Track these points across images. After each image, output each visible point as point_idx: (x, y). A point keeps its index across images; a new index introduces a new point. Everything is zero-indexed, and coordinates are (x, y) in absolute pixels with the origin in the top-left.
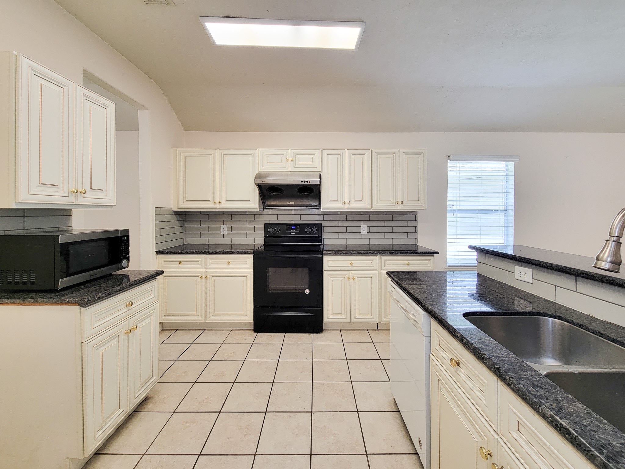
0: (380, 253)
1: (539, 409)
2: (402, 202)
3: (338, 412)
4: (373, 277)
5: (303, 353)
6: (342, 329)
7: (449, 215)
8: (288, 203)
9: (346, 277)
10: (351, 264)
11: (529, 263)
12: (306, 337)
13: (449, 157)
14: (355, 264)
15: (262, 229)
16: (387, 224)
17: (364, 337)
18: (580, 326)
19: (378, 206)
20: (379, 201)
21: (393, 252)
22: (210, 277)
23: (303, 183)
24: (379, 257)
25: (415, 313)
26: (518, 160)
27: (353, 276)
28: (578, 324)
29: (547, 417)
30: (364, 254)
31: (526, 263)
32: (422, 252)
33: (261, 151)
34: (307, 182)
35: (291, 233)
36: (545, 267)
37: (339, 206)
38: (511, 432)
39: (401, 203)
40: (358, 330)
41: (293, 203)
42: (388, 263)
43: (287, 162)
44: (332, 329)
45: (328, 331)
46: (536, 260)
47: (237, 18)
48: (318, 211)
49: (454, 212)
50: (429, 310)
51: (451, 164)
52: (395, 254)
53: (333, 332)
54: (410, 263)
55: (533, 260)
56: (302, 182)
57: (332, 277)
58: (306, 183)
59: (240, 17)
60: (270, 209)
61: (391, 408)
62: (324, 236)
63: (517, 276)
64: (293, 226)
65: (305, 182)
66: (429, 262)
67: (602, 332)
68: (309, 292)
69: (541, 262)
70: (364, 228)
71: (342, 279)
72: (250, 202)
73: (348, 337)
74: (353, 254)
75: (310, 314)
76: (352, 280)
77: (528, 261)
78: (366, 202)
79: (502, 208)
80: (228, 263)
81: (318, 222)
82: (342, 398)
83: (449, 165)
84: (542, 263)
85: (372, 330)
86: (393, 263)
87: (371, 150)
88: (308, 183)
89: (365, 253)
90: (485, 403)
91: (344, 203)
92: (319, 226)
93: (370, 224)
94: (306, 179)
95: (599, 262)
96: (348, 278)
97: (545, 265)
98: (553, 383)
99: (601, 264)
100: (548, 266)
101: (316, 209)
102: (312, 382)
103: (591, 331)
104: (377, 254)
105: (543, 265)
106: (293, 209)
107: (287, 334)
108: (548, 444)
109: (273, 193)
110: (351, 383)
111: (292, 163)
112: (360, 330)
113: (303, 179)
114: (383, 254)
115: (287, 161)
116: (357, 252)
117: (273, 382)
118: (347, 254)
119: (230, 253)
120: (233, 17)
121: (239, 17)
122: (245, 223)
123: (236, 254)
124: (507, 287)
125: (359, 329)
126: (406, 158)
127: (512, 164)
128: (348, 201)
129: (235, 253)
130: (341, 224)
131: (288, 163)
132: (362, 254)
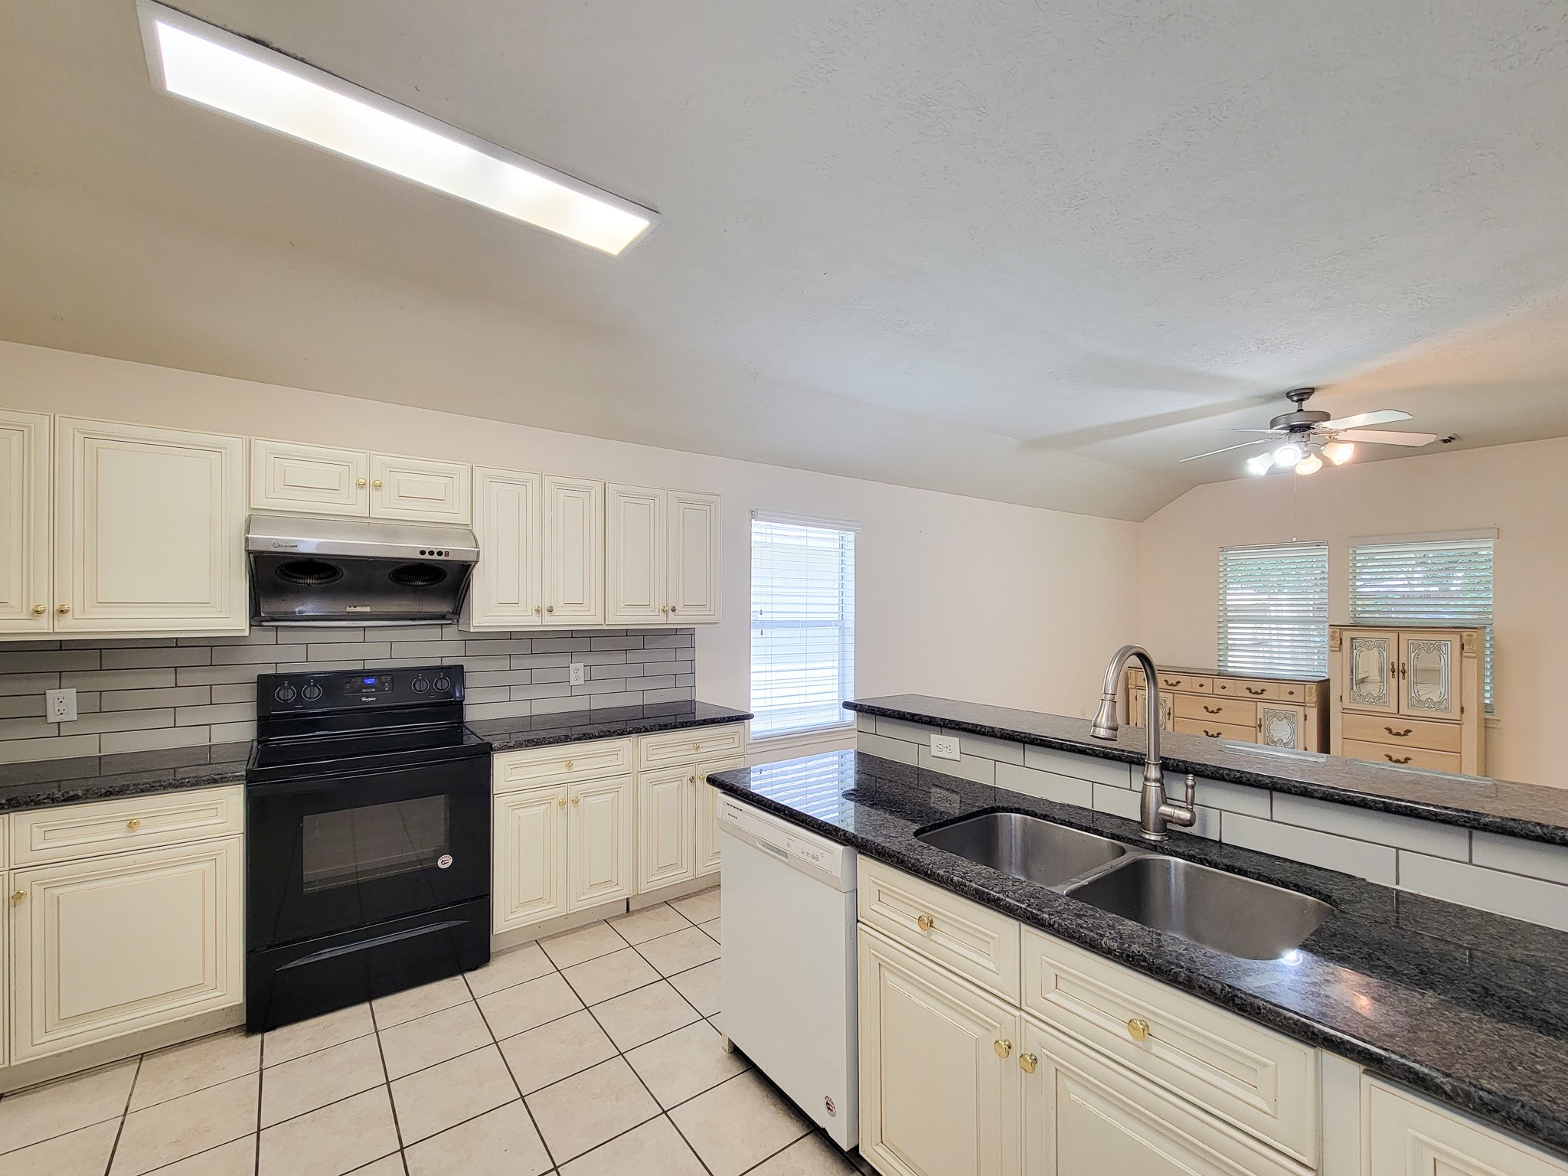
0: (638, 731)
1: (1101, 944)
2: (674, 607)
3: (620, 1135)
4: (622, 789)
5: (458, 1035)
6: (540, 938)
7: (755, 633)
8: (349, 609)
9: (554, 802)
10: (569, 765)
11: (959, 729)
12: (446, 991)
13: (753, 514)
14: (578, 765)
15: (250, 694)
16: (632, 657)
17: (605, 940)
18: (1045, 817)
19: (621, 618)
20: (622, 605)
21: (666, 725)
22: (37, 890)
23: (427, 556)
24: (636, 739)
25: (817, 852)
26: (859, 530)
27: (572, 796)
28: (1042, 814)
29: (1115, 950)
30: (602, 737)
31: (954, 728)
32: (724, 718)
33: (261, 445)
34: (440, 554)
35: (364, 699)
36: (984, 734)
37: (522, 618)
38: (1046, 996)
39: (670, 611)
40: (582, 927)
41: (368, 609)
42: (655, 752)
43: (359, 491)
44: (512, 945)
45: (504, 954)
46: (968, 724)
47: (296, 58)
48: (450, 632)
49: (763, 625)
50: (860, 840)
51: (757, 526)
52: (671, 728)
53: (519, 952)
54: (701, 745)
55: (964, 723)
56: (423, 553)
57: (515, 807)
58: (435, 557)
59: (307, 60)
60: (277, 627)
61: (729, 1071)
62: (471, 697)
63: (935, 752)
64: (369, 677)
65: (431, 553)
66: (736, 737)
67: (1072, 820)
68: (451, 861)
69: (977, 725)
70: (577, 671)
71: (544, 807)
72: (212, 607)
73: (564, 952)
74: (575, 740)
75: (453, 923)
76: (571, 805)
77: (956, 725)
78: (593, 608)
79: (836, 617)
80: (131, 825)
81: (447, 662)
82: (617, 1100)
83: (754, 529)
84: (979, 728)
85: (618, 917)
86: (664, 750)
87: (605, 484)
88: (443, 557)
89: (603, 734)
90: (995, 970)
91: (537, 611)
92: (456, 673)
93: (592, 659)
94: (436, 547)
95: (1097, 729)
96: (562, 804)
97: (983, 730)
98: (1090, 906)
99: (1099, 731)
100: (988, 732)
101: (442, 625)
102: (522, 1097)
103: (1059, 822)
104: (630, 733)
105: (980, 730)
106: (364, 628)
107: (376, 1003)
108: (1107, 987)
109: (297, 578)
110: (620, 1056)
111: (375, 494)
112: (587, 926)
113: (427, 547)
114: (644, 732)
115: (361, 486)
116: (584, 735)
117: (402, 1149)
118: (558, 742)
119: (142, 791)
120: (279, 51)
121: (302, 60)
122: (168, 678)
123: (170, 790)
124: (919, 772)
125: (584, 924)
126: (682, 508)
127: (850, 537)
128: (547, 605)
129: (165, 788)
130: (515, 663)
131: (362, 493)
132: (596, 737)
